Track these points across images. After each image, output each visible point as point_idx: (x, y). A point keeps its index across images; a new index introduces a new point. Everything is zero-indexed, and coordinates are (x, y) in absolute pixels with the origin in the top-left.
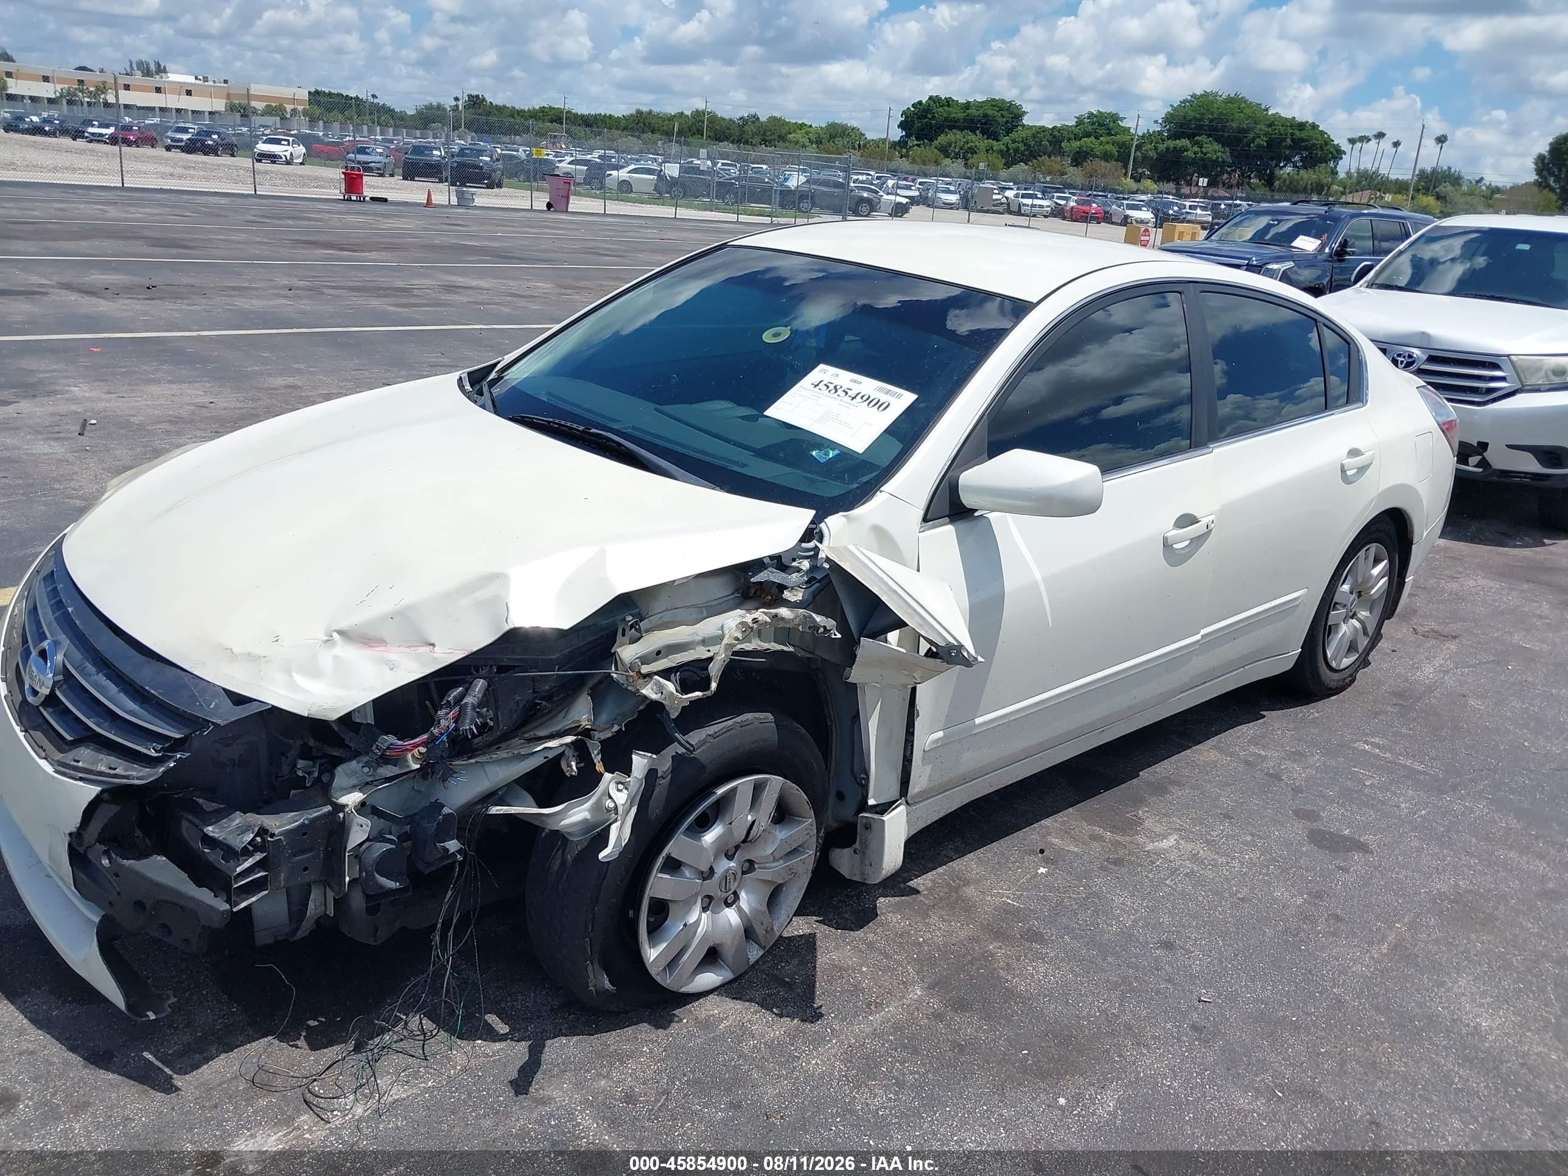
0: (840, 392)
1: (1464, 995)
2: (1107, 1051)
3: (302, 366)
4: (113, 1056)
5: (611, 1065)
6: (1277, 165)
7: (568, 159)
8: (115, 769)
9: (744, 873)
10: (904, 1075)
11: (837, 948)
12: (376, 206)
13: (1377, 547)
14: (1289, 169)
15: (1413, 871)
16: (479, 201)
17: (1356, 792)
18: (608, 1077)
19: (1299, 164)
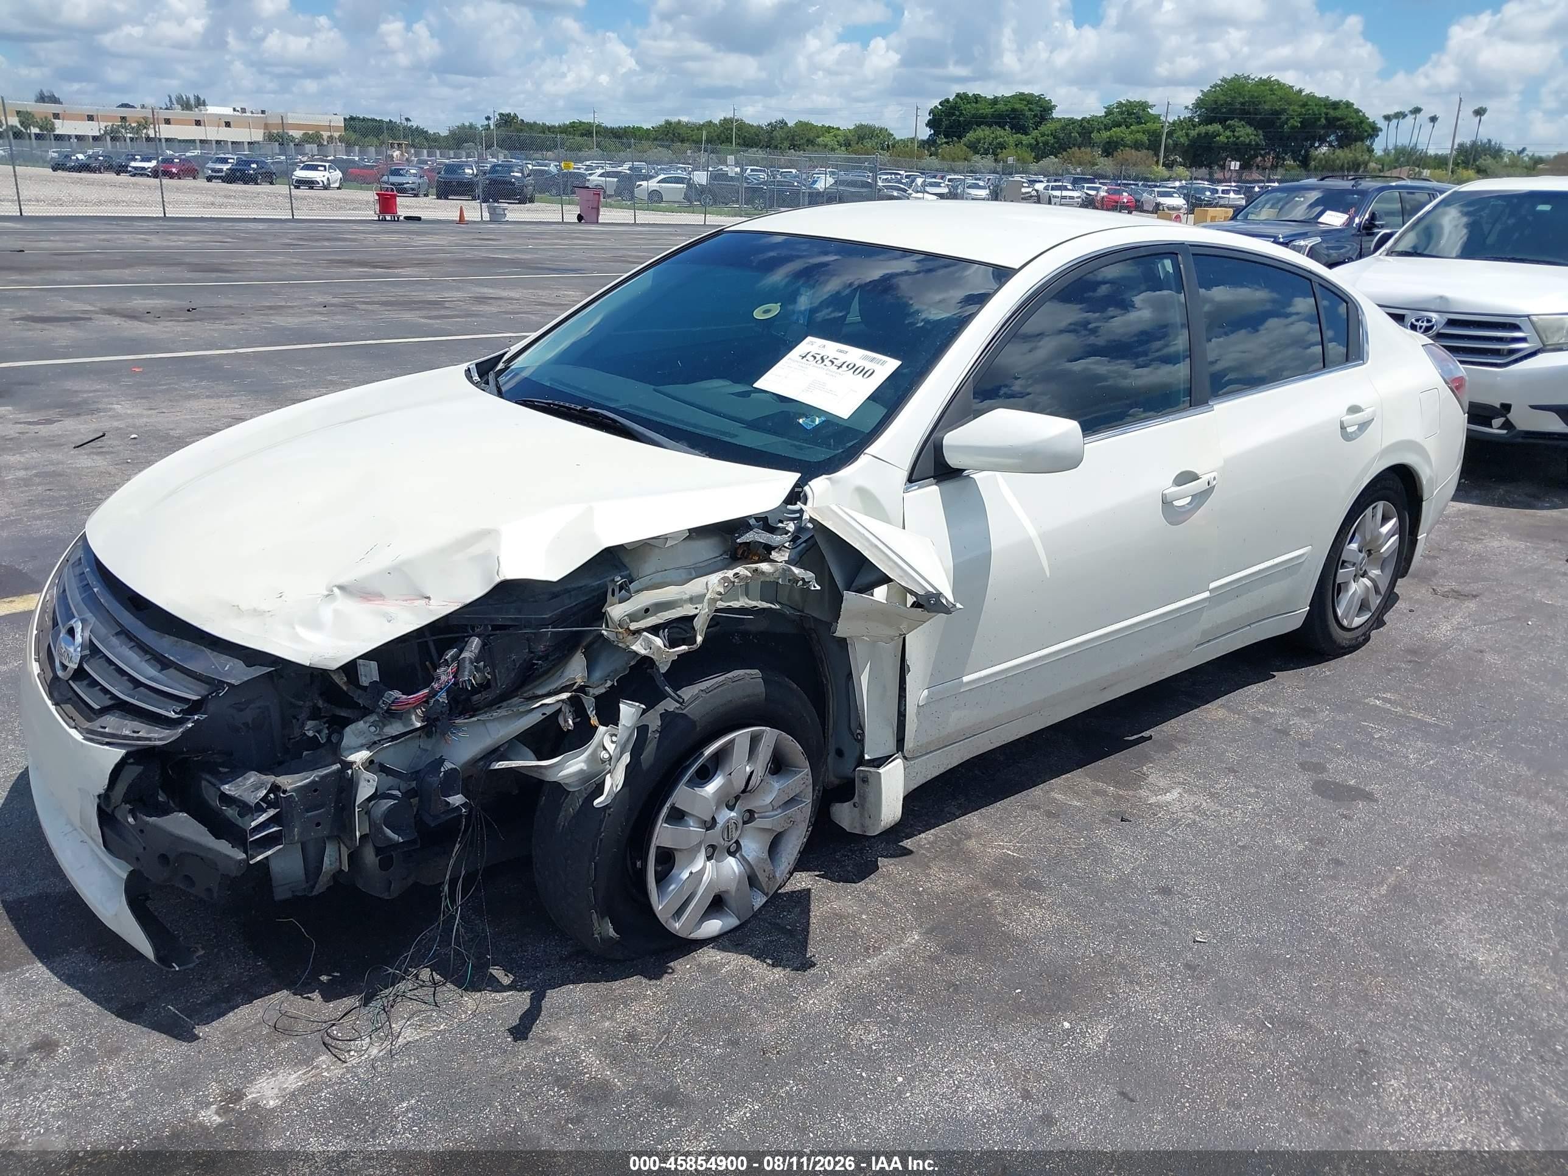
0: (827, 362)
1: (1461, 931)
2: (1100, 989)
3: (334, 378)
4: (144, 1007)
5: (616, 1007)
6: (1312, 146)
7: (600, 171)
8: (138, 732)
9: (745, 823)
10: (899, 1012)
11: (838, 898)
12: (410, 225)
13: (1384, 504)
14: (1324, 149)
15: (1417, 818)
16: (510, 216)
17: (1365, 745)
18: (611, 1018)
19: (1335, 144)
